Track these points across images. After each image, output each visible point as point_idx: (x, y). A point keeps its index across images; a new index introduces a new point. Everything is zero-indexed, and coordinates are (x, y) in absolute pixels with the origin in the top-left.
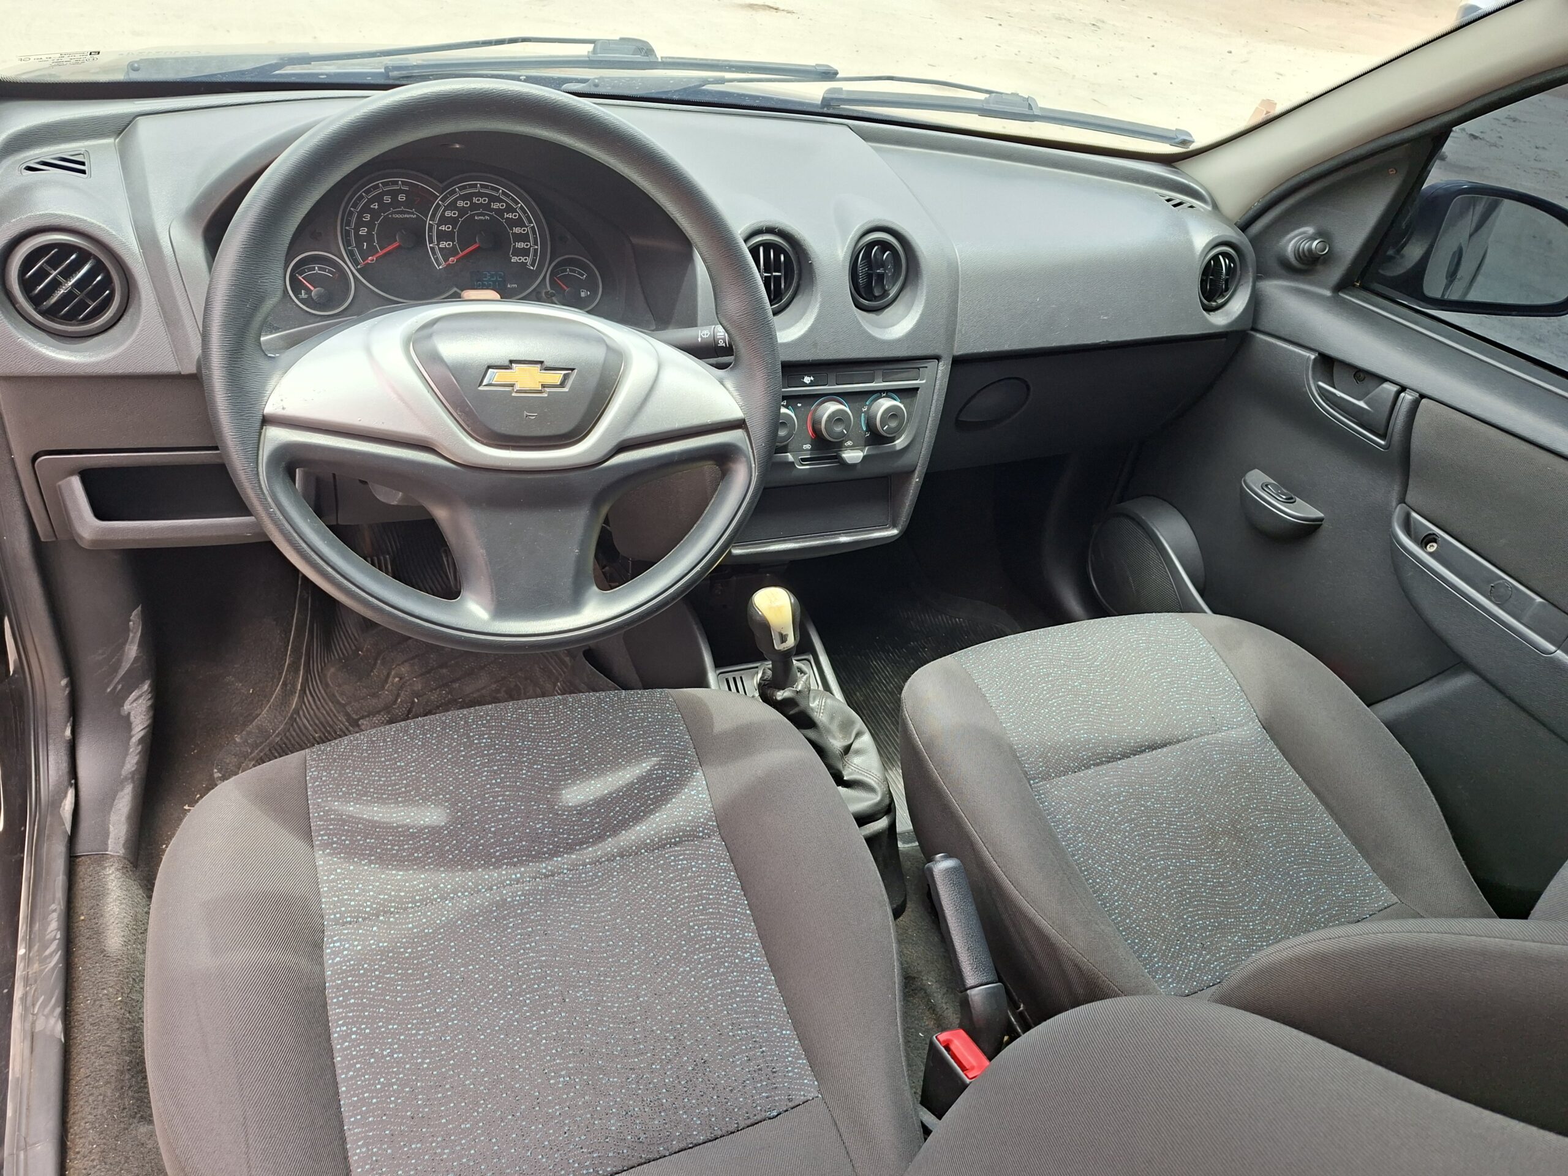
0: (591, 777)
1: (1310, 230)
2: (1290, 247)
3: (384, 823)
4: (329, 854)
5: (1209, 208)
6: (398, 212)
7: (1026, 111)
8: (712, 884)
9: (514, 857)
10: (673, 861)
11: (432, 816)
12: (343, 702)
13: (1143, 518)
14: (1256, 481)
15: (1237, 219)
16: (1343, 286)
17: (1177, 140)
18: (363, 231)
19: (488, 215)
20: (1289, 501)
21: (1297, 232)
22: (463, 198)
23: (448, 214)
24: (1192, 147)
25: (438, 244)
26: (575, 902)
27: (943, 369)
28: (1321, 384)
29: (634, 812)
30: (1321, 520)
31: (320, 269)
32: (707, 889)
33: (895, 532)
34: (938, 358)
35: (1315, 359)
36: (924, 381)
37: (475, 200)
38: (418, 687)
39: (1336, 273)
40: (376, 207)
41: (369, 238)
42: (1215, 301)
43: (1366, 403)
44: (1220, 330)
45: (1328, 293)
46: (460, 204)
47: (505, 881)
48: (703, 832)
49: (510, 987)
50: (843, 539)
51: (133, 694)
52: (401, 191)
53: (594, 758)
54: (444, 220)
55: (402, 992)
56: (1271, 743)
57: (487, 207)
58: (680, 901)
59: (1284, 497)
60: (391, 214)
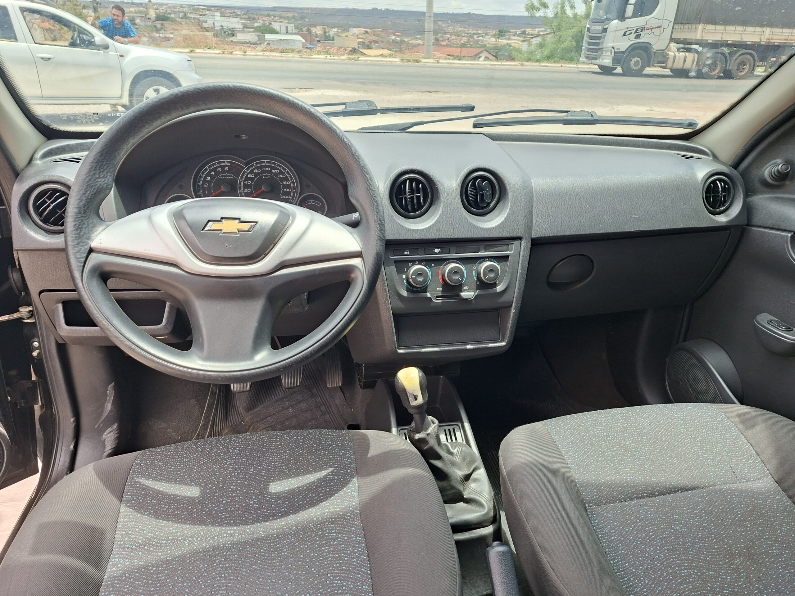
0: (290, 477)
1: (779, 161)
2: (767, 172)
3: (164, 492)
4: (128, 507)
5: (711, 158)
6: (224, 176)
7: (590, 118)
8: (349, 550)
9: (231, 520)
10: (327, 533)
11: (193, 492)
13: (695, 350)
14: (764, 319)
15: (730, 163)
17: (688, 126)
18: (206, 185)
19: (270, 176)
20: (789, 330)
21: (770, 164)
22: (257, 168)
23: (249, 176)
24: (699, 127)
25: (244, 190)
26: (260, 551)
27: (524, 246)
29: (310, 500)
32: (344, 554)
33: (504, 344)
34: (520, 238)
35: (792, 237)
36: (512, 252)
37: (263, 169)
40: (214, 174)
41: (209, 188)
42: (719, 209)
44: (723, 225)
46: (256, 171)
47: (223, 534)
48: (350, 516)
50: (469, 347)
51: (108, 430)
52: (226, 166)
53: (295, 466)
54: (247, 179)
56: (782, 493)
57: (270, 172)
58: (326, 559)
59: (784, 327)
60: (221, 177)
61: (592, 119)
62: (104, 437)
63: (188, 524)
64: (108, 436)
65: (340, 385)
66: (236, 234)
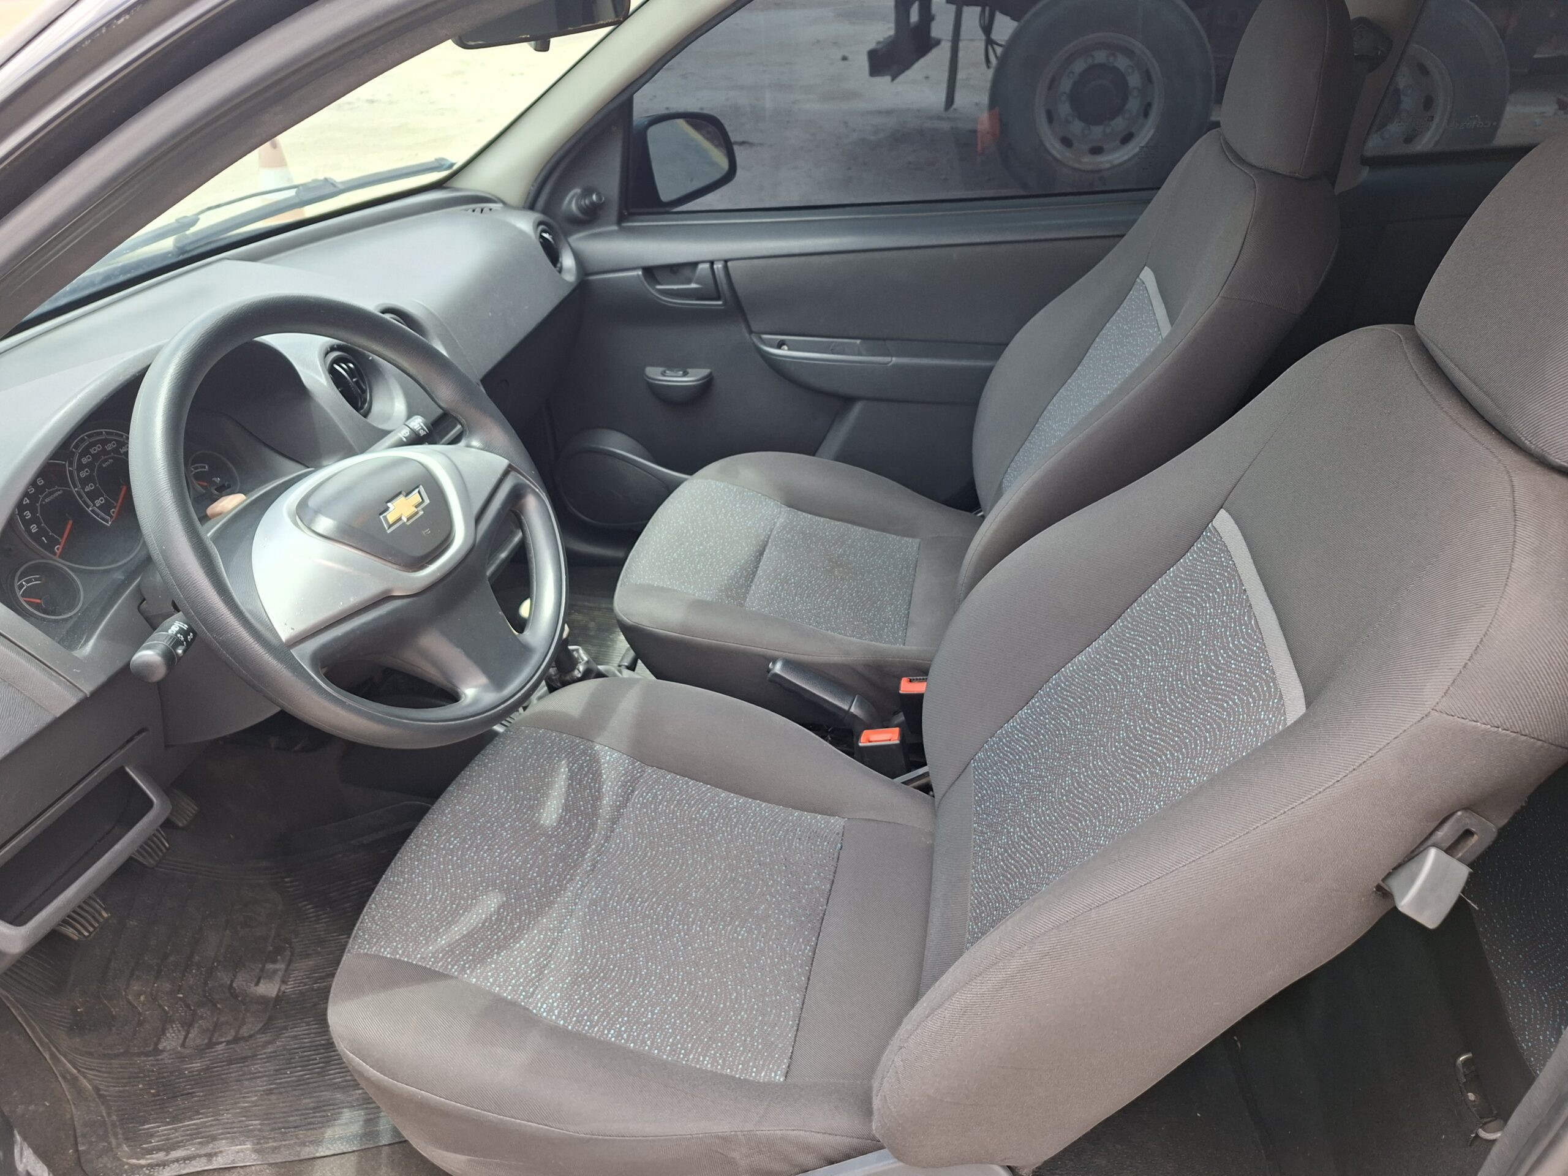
0: (544, 803)
1: (577, 191)
2: (573, 206)
3: (473, 930)
5: (501, 205)
6: (46, 497)
7: (332, 189)
8: (676, 790)
9: (566, 876)
10: (643, 800)
11: (491, 902)
12: (122, 1050)
14: (655, 373)
15: (526, 206)
16: (621, 219)
17: (445, 167)
18: (34, 528)
19: (110, 458)
20: (684, 373)
21: (569, 197)
22: (83, 454)
23: (83, 474)
24: (455, 168)
25: (94, 505)
28: (659, 287)
30: (711, 374)
31: (27, 582)
35: (643, 274)
37: (92, 451)
38: (167, 986)
39: (613, 211)
40: (28, 501)
41: (42, 532)
42: (558, 263)
43: (697, 283)
44: (576, 285)
45: (615, 228)
46: (84, 461)
47: (577, 891)
48: (638, 772)
49: (659, 926)
50: (503, 555)
51: (16, 1151)
53: (531, 792)
54: (84, 482)
55: (613, 986)
57: (104, 452)
58: (674, 812)
59: (680, 372)
60: (43, 500)
61: (335, 189)
62: (20, 1167)
63: (542, 920)
64: (24, 1160)
66: (417, 513)
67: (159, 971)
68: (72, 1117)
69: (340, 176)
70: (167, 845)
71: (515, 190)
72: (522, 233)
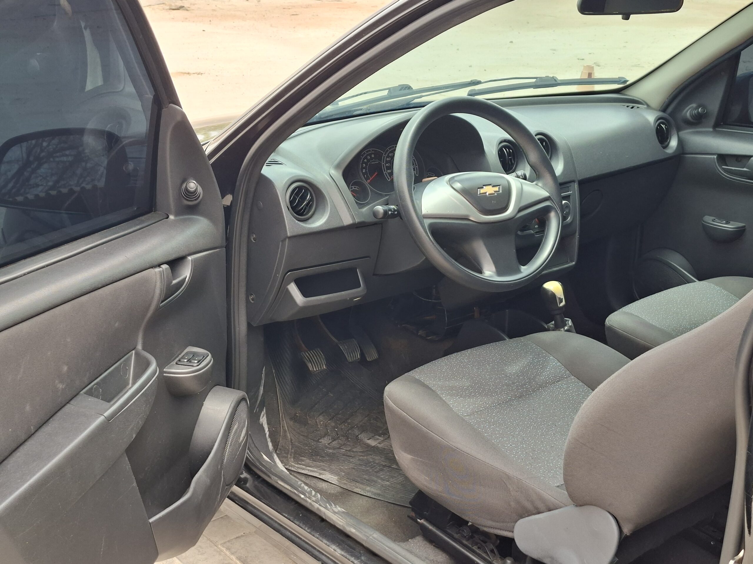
1: (694, 105)
2: (688, 114)
3: (454, 386)
5: (646, 106)
6: (372, 162)
7: (554, 82)
14: (709, 219)
15: (659, 108)
16: (716, 125)
17: (621, 82)
18: (364, 171)
20: (727, 223)
21: (688, 108)
22: (390, 152)
23: (388, 159)
24: (628, 83)
25: (387, 172)
27: (576, 187)
28: (723, 167)
30: (744, 226)
31: (354, 187)
33: (574, 263)
34: (574, 181)
35: (717, 158)
36: (571, 192)
39: (712, 121)
40: (366, 161)
41: (366, 173)
42: (664, 144)
43: (746, 168)
44: (671, 156)
45: (711, 130)
46: (390, 155)
48: (566, 375)
51: (262, 413)
52: (372, 154)
53: (509, 359)
54: (387, 162)
59: (725, 222)
60: (371, 162)
61: (556, 83)
62: (261, 420)
63: (485, 398)
64: (263, 419)
65: (377, 356)
66: (494, 194)
67: (333, 418)
68: (279, 442)
69: (561, 77)
70: (359, 357)
71: (656, 100)
72: (648, 122)
